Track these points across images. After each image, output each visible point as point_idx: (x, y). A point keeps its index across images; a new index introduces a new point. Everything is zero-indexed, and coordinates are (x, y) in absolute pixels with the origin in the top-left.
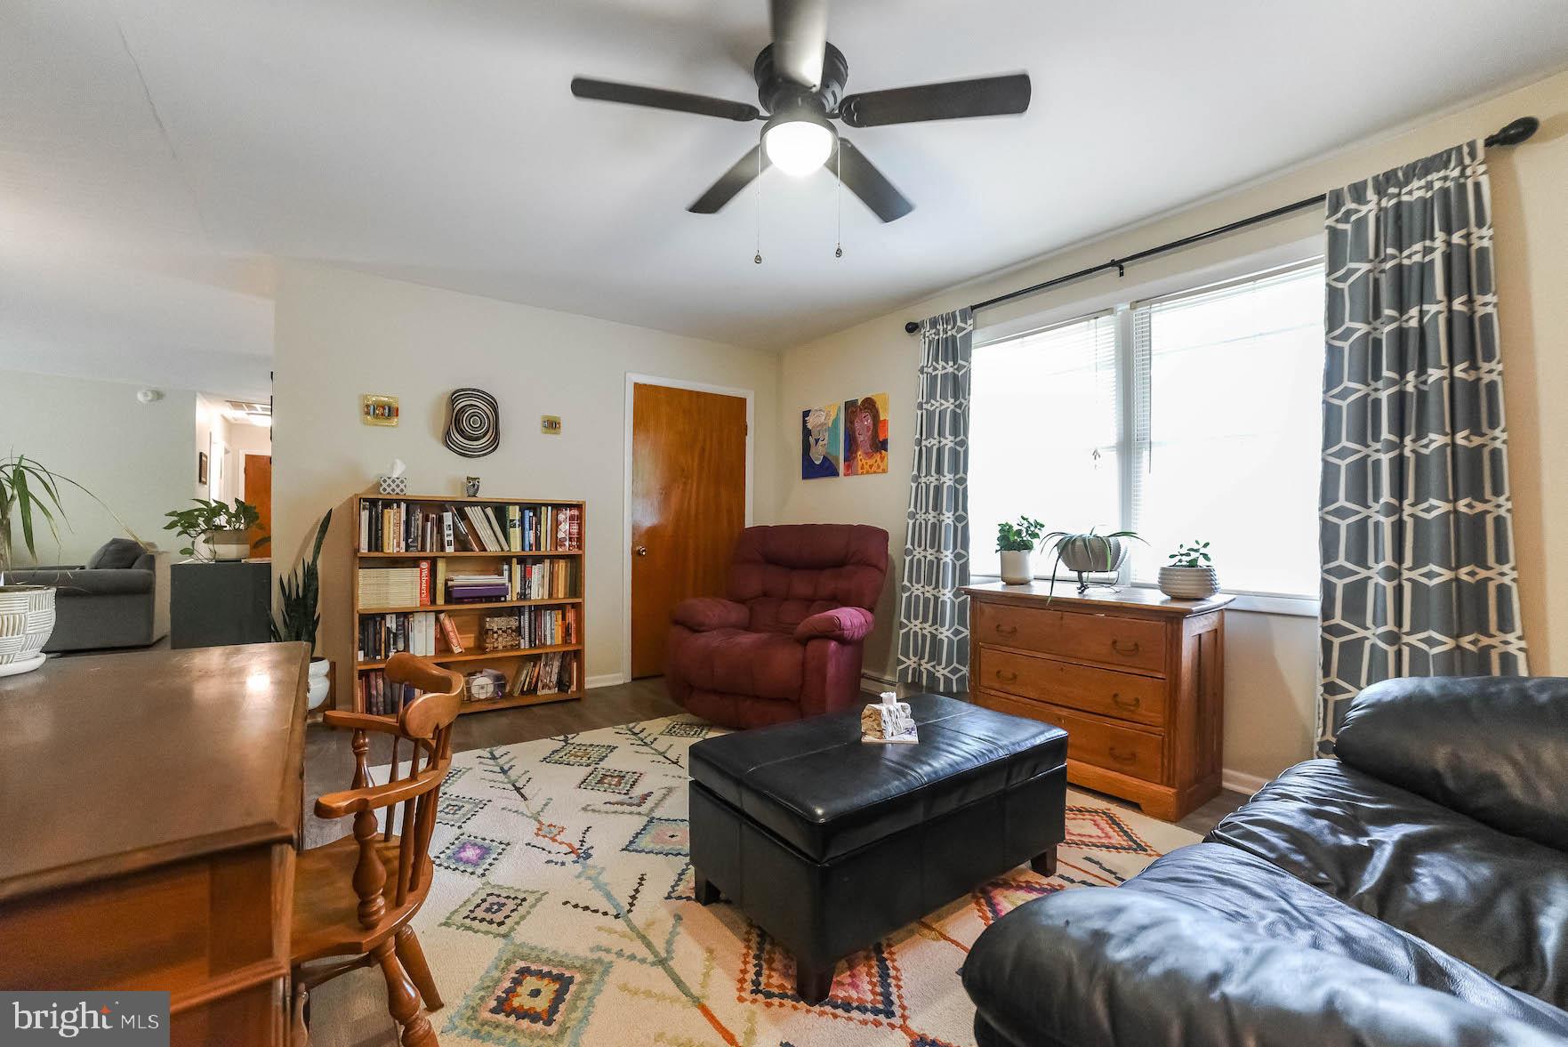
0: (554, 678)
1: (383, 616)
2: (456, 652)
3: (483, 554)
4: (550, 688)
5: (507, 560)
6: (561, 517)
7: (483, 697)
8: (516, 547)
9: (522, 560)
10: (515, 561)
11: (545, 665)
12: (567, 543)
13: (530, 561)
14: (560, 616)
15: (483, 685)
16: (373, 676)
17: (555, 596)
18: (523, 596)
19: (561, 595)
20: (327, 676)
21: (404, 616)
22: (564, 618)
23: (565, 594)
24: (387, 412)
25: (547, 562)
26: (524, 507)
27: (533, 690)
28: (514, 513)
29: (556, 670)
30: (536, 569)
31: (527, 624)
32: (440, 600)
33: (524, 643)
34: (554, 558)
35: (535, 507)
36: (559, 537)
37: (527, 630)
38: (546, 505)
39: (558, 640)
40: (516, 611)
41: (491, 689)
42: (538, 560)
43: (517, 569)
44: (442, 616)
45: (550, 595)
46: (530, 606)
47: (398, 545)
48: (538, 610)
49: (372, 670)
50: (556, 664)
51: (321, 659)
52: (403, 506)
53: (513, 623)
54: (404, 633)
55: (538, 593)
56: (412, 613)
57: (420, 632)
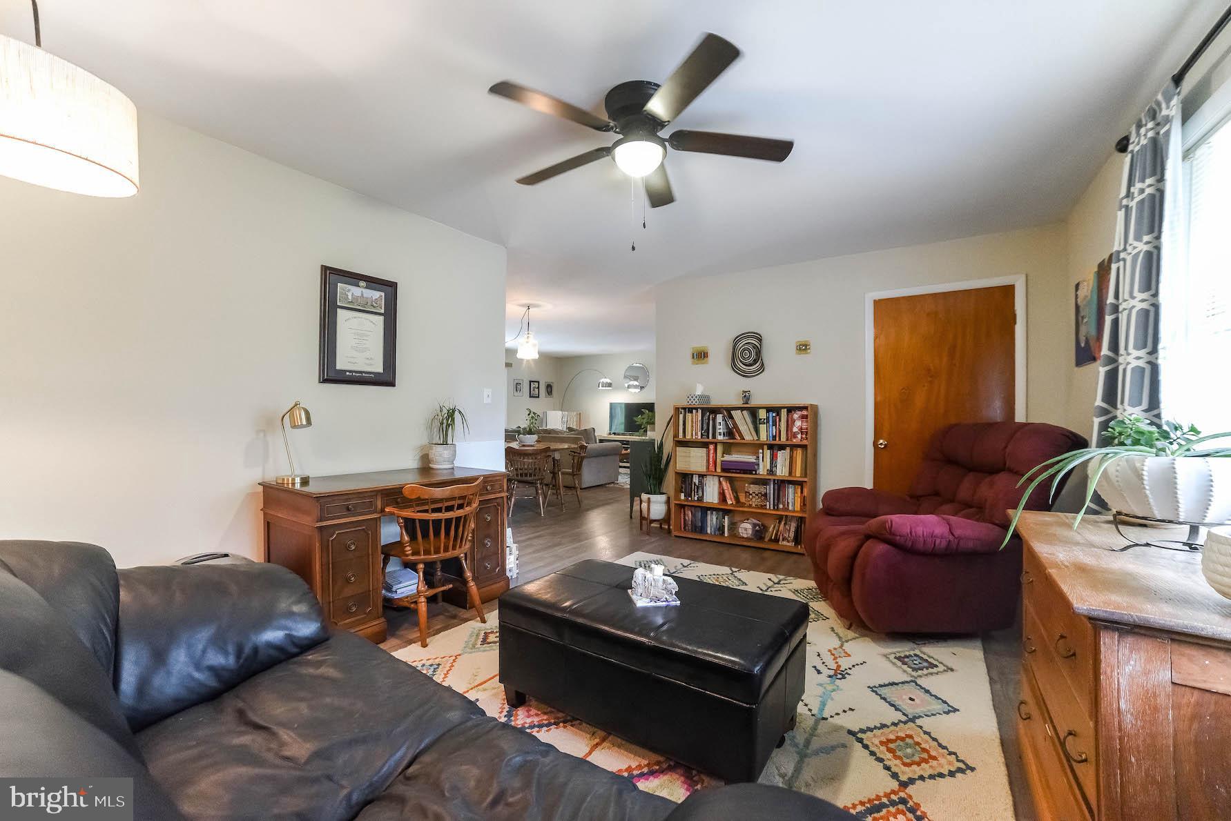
0: (792, 535)
1: (692, 475)
2: (729, 503)
3: (743, 441)
4: (788, 542)
5: (761, 446)
6: (796, 416)
7: (745, 536)
8: (763, 437)
9: (771, 447)
10: (765, 447)
11: (785, 524)
12: (799, 436)
13: (776, 447)
14: (799, 490)
15: (746, 529)
16: (686, 508)
17: (793, 474)
18: (771, 472)
19: (798, 474)
20: (665, 503)
21: (702, 476)
22: (802, 492)
23: (801, 474)
24: (701, 356)
25: (788, 450)
26: (769, 409)
27: (776, 540)
28: (762, 414)
29: (793, 529)
30: (780, 454)
31: (772, 492)
32: (719, 470)
33: (769, 505)
34: (793, 447)
35: (776, 410)
36: (794, 431)
37: (772, 496)
38: (784, 408)
39: (798, 507)
40: (764, 482)
41: (750, 532)
42: (782, 447)
43: (768, 453)
44: (721, 479)
45: (790, 473)
46: (774, 480)
47: (696, 434)
48: (781, 484)
49: (686, 505)
50: (793, 526)
51: (663, 494)
52: (700, 411)
53: (763, 490)
54: (701, 486)
55: (782, 471)
56: (706, 475)
57: (709, 487)
